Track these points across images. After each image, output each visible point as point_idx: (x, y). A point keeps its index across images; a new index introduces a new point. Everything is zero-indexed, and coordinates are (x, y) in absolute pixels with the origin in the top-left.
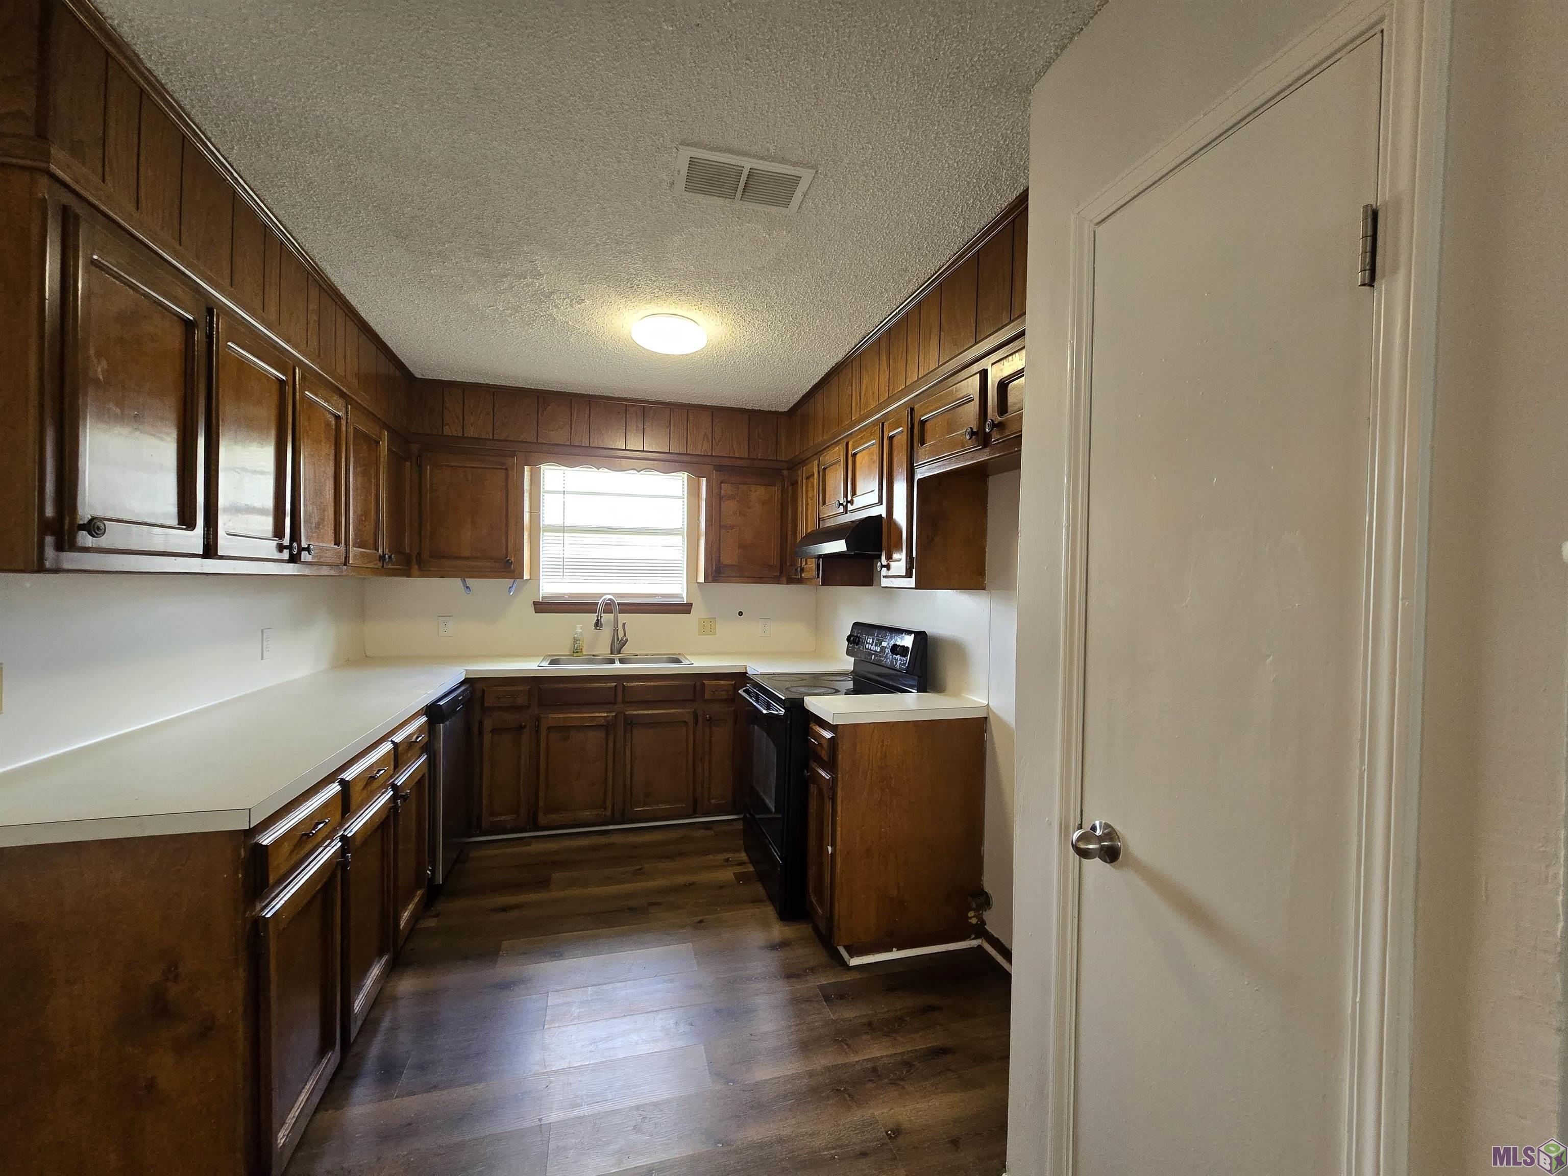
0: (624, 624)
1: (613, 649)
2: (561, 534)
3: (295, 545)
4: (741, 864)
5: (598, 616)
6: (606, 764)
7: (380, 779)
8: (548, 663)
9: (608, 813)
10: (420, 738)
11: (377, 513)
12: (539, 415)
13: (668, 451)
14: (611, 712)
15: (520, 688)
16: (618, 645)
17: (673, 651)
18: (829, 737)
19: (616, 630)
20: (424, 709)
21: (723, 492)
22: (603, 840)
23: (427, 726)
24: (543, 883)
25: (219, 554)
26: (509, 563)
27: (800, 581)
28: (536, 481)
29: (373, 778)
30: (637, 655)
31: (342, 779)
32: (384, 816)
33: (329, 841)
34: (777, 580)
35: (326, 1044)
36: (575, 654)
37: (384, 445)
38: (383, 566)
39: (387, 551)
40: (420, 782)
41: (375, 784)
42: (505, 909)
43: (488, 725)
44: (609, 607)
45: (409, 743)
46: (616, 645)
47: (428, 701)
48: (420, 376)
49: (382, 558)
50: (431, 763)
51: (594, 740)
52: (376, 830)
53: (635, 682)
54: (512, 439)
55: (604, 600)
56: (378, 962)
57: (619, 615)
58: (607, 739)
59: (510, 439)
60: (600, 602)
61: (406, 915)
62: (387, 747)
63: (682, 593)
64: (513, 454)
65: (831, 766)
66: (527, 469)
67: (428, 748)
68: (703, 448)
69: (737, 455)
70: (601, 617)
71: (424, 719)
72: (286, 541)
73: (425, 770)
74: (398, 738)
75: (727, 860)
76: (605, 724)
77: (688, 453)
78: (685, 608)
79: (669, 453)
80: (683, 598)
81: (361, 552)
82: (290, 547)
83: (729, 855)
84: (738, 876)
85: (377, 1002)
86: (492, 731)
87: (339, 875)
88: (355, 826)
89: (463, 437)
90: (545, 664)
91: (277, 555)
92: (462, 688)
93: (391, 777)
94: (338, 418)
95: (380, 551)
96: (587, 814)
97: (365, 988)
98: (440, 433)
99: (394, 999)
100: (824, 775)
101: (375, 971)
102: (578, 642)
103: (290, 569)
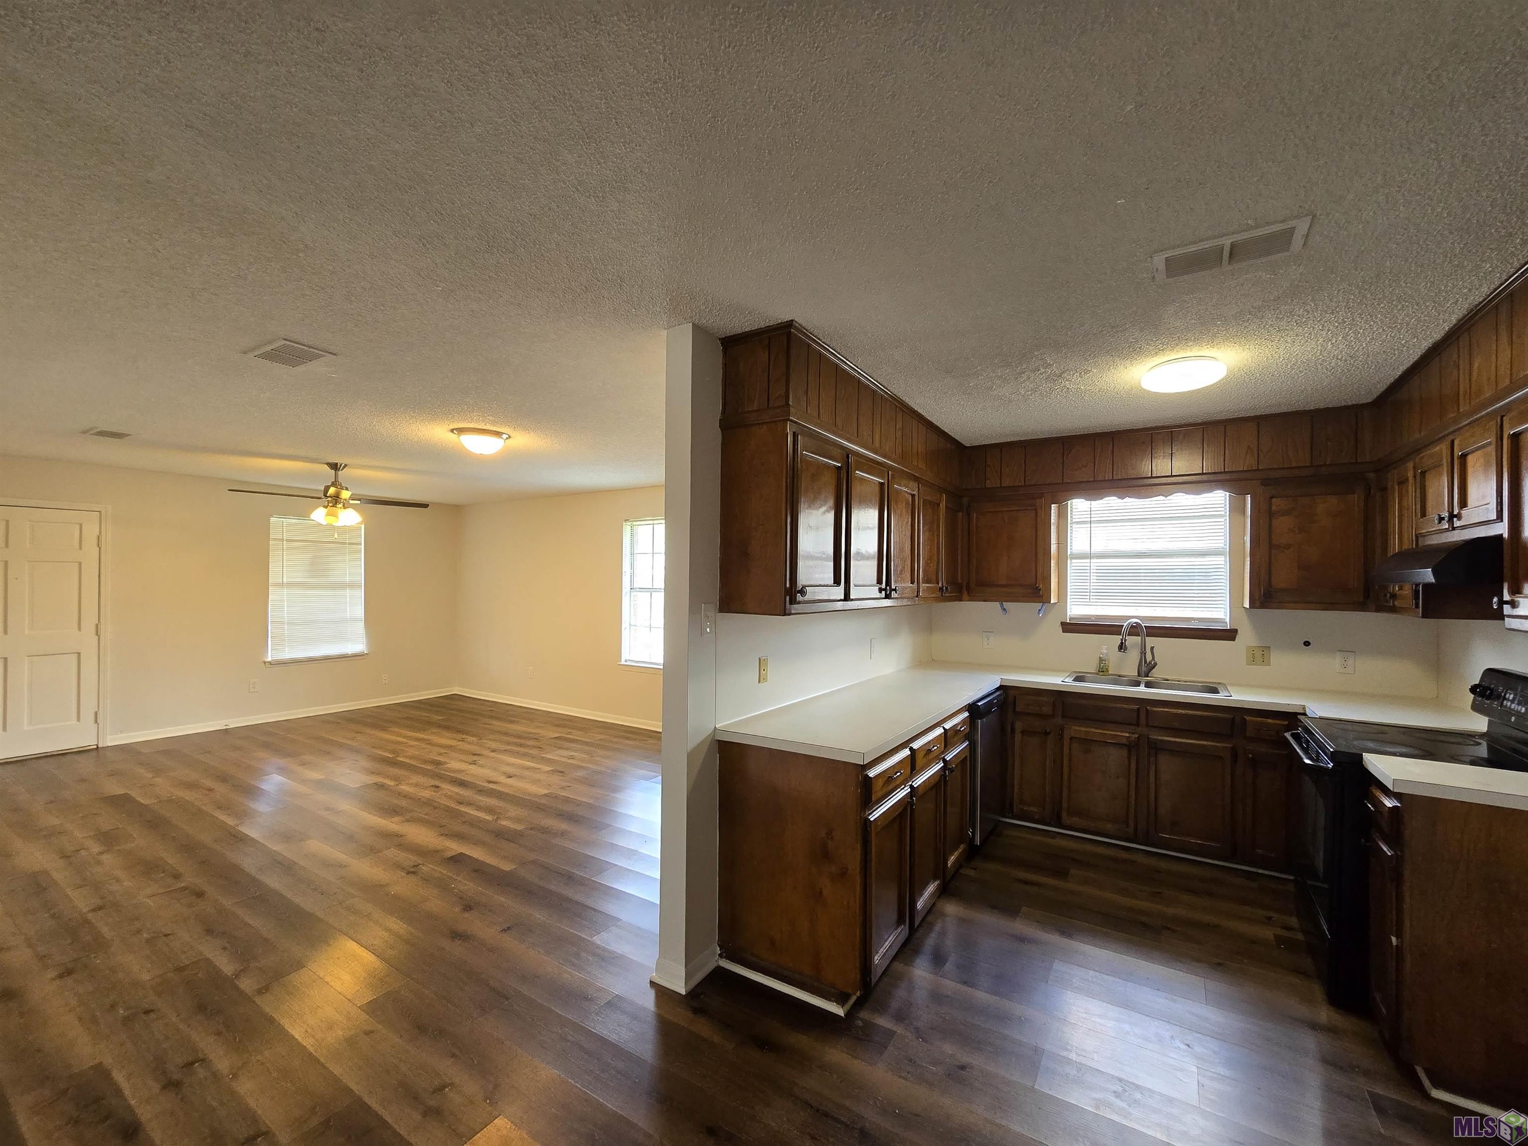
0: (1152, 648)
1: (1140, 671)
2: (1088, 561)
3: (888, 588)
4: (1289, 928)
5: (1122, 640)
6: (1129, 781)
7: (935, 752)
8: (1072, 679)
9: (1131, 830)
10: (963, 728)
11: (938, 556)
12: (1065, 458)
13: (1201, 472)
14: (1133, 733)
15: (1045, 699)
16: (1146, 668)
17: (1211, 679)
18: (1391, 806)
19: (1143, 653)
20: (967, 707)
21: (1274, 508)
22: (1124, 855)
23: (969, 720)
24: (1062, 874)
25: (851, 598)
26: (1038, 589)
27: (1393, 610)
28: (1063, 515)
29: (929, 751)
30: (1168, 680)
31: (911, 747)
32: (938, 779)
33: (903, 786)
34: (1361, 606)
35: (900, 921)
36: (1101, 674)
37: (943, 505)
38: (942, 595)
39: (945, 584)
40: (964, 761)
41: (932, 756)
42: (1026, 882)
43: (1019, 726)
44: (1135, 630)
45: (955, 729)
46: (1144, 669)
47: (970, 701)
48: (969, 445)
49: (941, 589)
50: (972, 747)
51: (1114, 759)
52: (931, 788)
53: (1160, 708)
54: (1041, 483)
55: (1129, 623)
56: (932, 883)
57: (1146, 638)
58: (1129, 758)
59: (1039, 483)
60: (1125, 624)
61: (952, 858)
62: (939, 731)
63: (1225, 617)
64: (1041, 496)
65: (1395, 841)
66: (1054, 507)
67: (969, 736)
68: (1245, 463)
69: (1294, 465)
70: (1125, 640)
71: (966, 714)
72: (883, 586)
73: (967, 753)
74: (948, 725)
75: (1270, 918)
76: (1126, 743)
77: (1226, 470)
78: (1229, 635)
79: (1203, 474)
80: (1226, 622)
81: (927, 587)
82: (885, 590)
83: (1271, 914)
84: (1279, 939)
85: (930, 909)
86: (1022, 732)
87: (909, 810)
88: (918, 781)
89: (1001, 487)
90: (1069, 680)
91: (878, 595)
92: (998, 693)
93: (943, 753)
94: (913, 496)
95: (940, 585)
96: (1109, 827)
97: (924, 896)
98: (983, 487)
99: (943, 915)
100: (1385, 849)
101: (931, 888)
102: (1104, 662)
103: (887, 603)
